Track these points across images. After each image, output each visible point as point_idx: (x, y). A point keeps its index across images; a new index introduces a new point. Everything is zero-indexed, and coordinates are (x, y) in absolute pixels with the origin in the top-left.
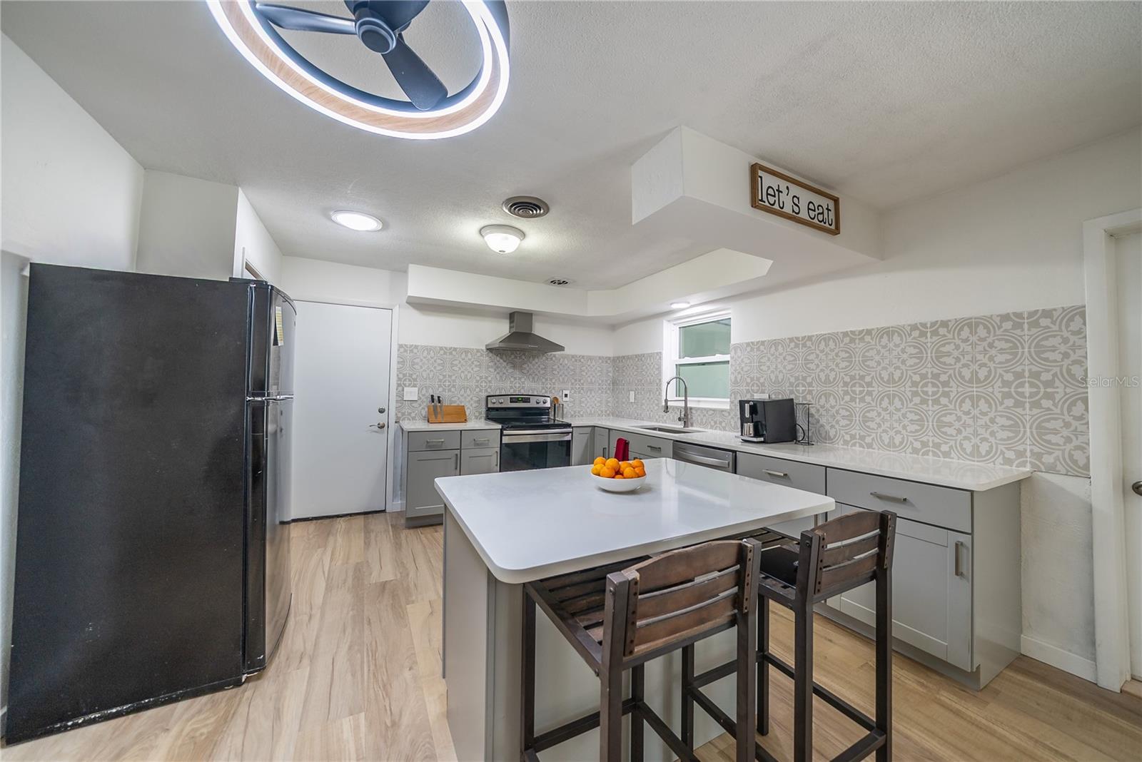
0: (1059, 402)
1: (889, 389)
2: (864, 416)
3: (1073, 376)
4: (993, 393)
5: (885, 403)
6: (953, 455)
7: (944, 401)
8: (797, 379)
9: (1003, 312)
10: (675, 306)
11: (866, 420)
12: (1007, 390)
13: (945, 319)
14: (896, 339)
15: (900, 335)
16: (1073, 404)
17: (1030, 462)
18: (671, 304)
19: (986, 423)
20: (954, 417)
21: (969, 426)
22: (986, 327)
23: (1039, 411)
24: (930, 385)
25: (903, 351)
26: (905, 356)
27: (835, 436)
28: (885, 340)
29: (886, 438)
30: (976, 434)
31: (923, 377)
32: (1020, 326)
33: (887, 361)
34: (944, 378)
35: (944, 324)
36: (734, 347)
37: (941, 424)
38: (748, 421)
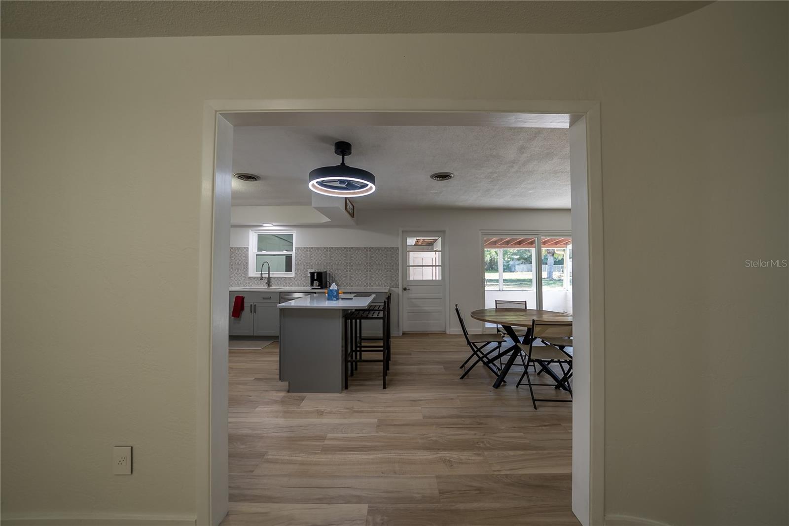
0: (394, 270)
1: (358, 267)
4: (382, 268)
7: (372, 271)
8: (327, 263)
9: (385, 247)
10: (264, 225)
14: (360, 251)
17: (389, 286)
19: (381, 276)
20: (374, 275)
21: (377, 277)
22: (381, 250)
23: (391, 272)
24: (369, 266)
25: (362, 255)
26: (362, 257)
28: (357, 251)
31: (367, 263)
32: (388, 251)
35: (372, 248)
36: (297, 249)
37: (371, 277)
38: (316, 280)
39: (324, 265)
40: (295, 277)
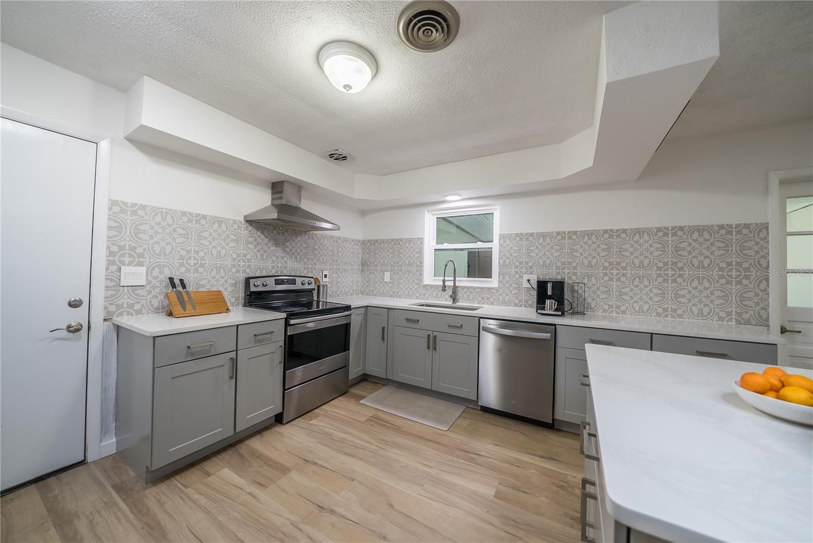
0: (753, 280)
1: (639, 272)
2: (620, 291)
3: (761, 265)
4: (712, 275)
5: (637, 282)
6: (685, 316)
7: (680, 280)
8: (563, 263)
9: (721, 223)
10: (448, 198)
11: (621, 294)
12: (722, 273)
13: (682, 225)
14: (646, 237)
15: (648, 234)
16: (761, 282)
17: (735, 319)
18: (446, 196)
19: (707, 294)
20: (686, 291)
21: (697, 297)
22: (709, 232)
23: (741, 286)
24: (670, 269)
25: (651, 246)
26: (652, 249)
27: (596, 306)
28: (637, 237)
29: (637, 307)
30: (701, 302)
31: (666, 264)
32: (730, 233)
33: (638, 252)
34: (680, 265)
35: (681, 228)
36: (502, 237)
37: (677, 296)
38: (550, 298)
39: (558, 268)
40: (499, 287)
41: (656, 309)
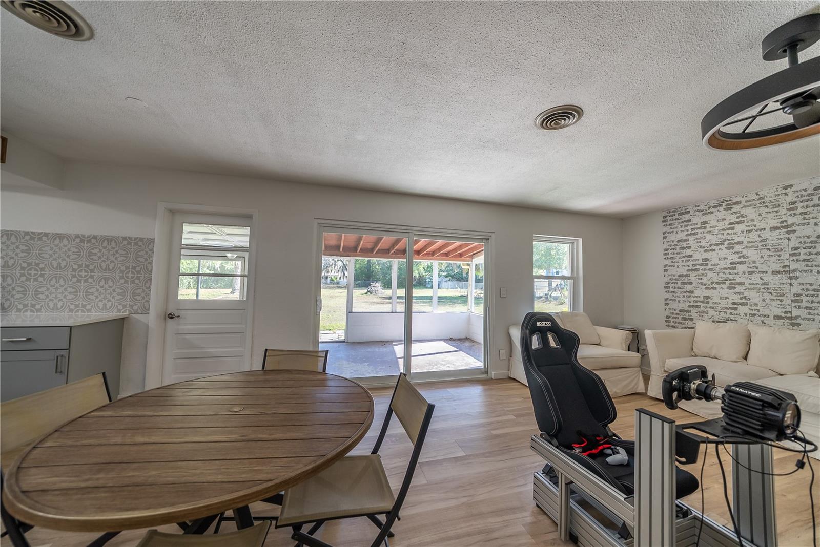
1: (57, 273)
2: (36, 291)
3: (147, 269)
6: (93, 310)
7: (90, 280)
9: (124, 236)
13: (95, 234)
14: (65, 242)
15: (68, 239)
16: (146, 282)
17: (129, 310)
20: (95, 290)
24: (83, 271)
25: (69, 250)
26: (70, 253)
28: (57, 241)
29: (51, 305)
30: (105, 298)
31: (80, 266)
32: (130, 244)
33: (57, 255)
34: (91, 267)
35: (95, 237)
41: (69, 305)
